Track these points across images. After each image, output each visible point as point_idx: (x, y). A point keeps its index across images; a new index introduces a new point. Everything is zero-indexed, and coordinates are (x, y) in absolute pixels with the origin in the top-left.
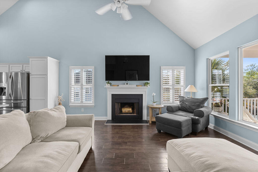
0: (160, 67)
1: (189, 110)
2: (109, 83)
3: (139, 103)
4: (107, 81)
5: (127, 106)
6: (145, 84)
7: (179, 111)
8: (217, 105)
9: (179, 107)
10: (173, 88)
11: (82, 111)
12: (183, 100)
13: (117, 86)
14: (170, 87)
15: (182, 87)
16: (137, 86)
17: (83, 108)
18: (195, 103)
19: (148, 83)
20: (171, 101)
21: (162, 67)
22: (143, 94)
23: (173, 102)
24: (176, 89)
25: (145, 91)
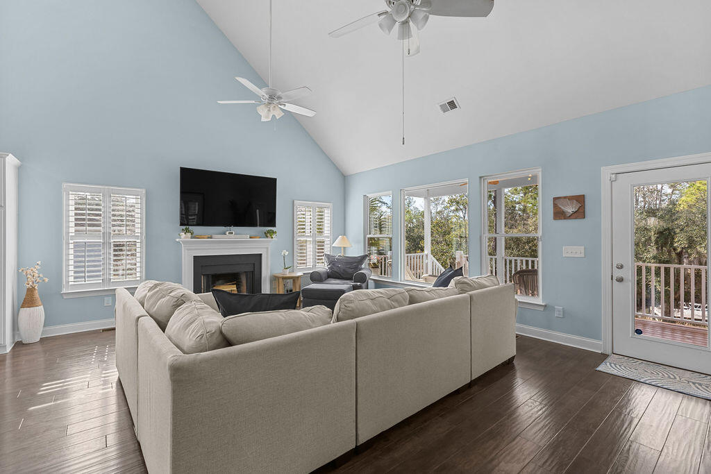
0: (293, 202)
1: (344, 276)
2: (187, 231)
3: (253, 272)
4: (184, 227)
5: (220, 281)
6: (266, 235)
7: (329, 279)
8: (375, 266)
9: (328, 273)
10: (314, 241)
11: (105, 305)
12: (332, 261)
13: (208, 238)
14: (308, 239)
15: (327, 239)
16: (250, 238)
17: (107, 296)
18: (351, 263)
19: (274, 232)
20: (310, 263)
21: (296, 202)
22: (261, 254)
23: (314, 266)
24: (318, 242)
25: (267, 248)
